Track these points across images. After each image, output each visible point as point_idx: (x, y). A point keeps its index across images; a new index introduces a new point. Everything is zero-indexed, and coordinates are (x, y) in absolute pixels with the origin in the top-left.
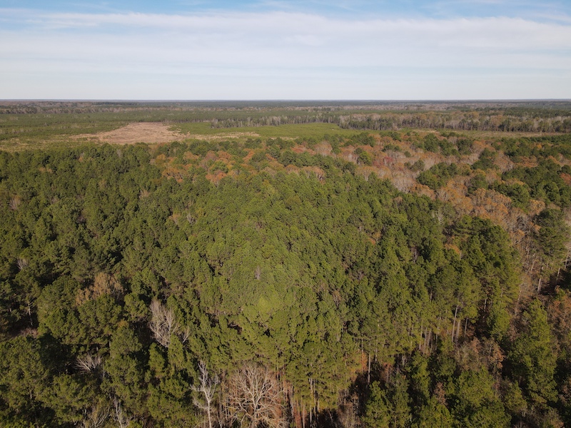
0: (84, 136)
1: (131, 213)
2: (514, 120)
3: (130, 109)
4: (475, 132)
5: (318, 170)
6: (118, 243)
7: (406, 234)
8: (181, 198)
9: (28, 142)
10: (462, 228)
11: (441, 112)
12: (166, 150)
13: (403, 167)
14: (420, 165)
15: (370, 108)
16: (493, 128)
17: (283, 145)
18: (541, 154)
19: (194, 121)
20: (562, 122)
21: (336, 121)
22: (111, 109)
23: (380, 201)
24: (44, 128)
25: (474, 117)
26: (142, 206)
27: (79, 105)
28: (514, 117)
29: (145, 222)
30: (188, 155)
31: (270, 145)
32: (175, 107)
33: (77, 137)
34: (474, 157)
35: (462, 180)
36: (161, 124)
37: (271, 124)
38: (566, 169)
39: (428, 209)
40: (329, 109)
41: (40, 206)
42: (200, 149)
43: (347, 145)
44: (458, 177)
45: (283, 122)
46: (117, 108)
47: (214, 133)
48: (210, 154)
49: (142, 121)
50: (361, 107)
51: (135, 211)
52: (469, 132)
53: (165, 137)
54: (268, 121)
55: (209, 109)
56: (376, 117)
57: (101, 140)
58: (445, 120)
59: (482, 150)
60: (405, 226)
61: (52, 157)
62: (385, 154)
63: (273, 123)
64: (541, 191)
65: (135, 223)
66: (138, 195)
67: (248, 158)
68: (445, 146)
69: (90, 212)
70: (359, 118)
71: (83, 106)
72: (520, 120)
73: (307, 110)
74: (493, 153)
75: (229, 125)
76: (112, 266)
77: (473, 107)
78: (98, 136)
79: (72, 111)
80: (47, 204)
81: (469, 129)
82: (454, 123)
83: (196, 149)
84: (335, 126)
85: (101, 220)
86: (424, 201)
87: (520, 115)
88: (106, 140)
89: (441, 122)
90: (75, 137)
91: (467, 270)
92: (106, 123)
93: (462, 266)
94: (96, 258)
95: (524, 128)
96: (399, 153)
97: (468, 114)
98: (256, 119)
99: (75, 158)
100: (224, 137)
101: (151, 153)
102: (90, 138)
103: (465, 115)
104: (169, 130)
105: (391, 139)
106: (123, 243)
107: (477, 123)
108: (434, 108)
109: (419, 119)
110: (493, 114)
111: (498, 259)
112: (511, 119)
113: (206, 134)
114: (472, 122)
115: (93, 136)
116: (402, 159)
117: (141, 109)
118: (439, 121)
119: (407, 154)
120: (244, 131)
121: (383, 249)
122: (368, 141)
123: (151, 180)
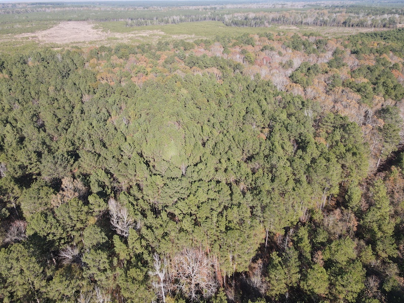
0: (26, 35)
1: (78, 115)
2: (354, 17)
3: (59, 9)
4: (325, 27)
5: (215, 71)
6: (73, 144)
7: (287, 130)
8: (115, 101)
10: (327, 122)
11: (300, 10)
12: (97, 53)
13: (278, 66)
14: (290, 64)
15: (246, 6)
16: (338, 25)
17: (186, 46)
18: (377, 52)
19: (112, 20)
20: (388, 19)
21: (221, 19)
22: (43, 9)
23: (265, 99)
25: (324, 14)
26: (86, 109)
27: (17, 5)
28: (353, 15)
29: (91, 124)
30: (115, 59)
31: (177, 47)
32: (95, 7)
33: (21, 36)
34: (329, 56)
35: (323, 77)
36: (85, 22)
37: (172, 23)
38: (395, 66)
39: (301, 106)
40: (215, 8)
41: (6, 110)
42: (124, 52)
43: (234, 45)
44: (320, 75)
45: (181, 20)
46: (49, 8)
47: (129, 32)
48: (132, 58)
49: (70, 20)
50: (239, 6)
51: (82, 113)
52: (321, 28)
53: (91, 36)
54: (170, 20)
55: (123, 9)
56: (252, 15)
57: (40, 39)
58: (303, 17)
59: (334, 48)
60: (286, 123)
61: (6, 62)
62: (263, 54)
63: (174, 22)
64: (381, 88)
65: (84, 126)
66: (81, 98)
67: (161, 62)
68: (307, 45)
69: (47, 117)
70: (239, 17)
71: (21, 6)
72: (358, 17)
73: (199, 9)
74: (343, 52)
75: (139, 24)
76: (72, 166)
77: (323, 5)
78: (37, 35)
79: (13, 12)
80: (11, 110)
81: (321, 25)
82: (310, 20)
83: (120, 53)
84: (221, 23)
85: (56, 123)
86: (298, 100)
87: (358, 13)
88: (44, 39)
89: (300, 20)
90: (19, 36)
91: (333, 160)
92: (42, 22)
93: (330, 157)
94: (59, 160)
95: (361, 24)
96: (274, 53)
97: (320, 11)
98: (161, 19)
99: (25, 63)
100: (137, 35)
101: (84, 57)
102: (31, 37)
103: (318, 13)
104: (93, 28)
105: (267, 39)
106: (77, 144)
107: (327, 21)
108: (294, 6)
109: (284, 17)
110: (338, 12)
111: (355, 150)
112: (351, 16)
113: (123, 32)
114: (323, 19)
115: (33, 35)
116: (277, 59)
117: (67, 9)
118: (299, 18)
119: (280, 54)
120: (152, 29)
121: (273, 145)
122: (249, 42)
123: (89, 83)
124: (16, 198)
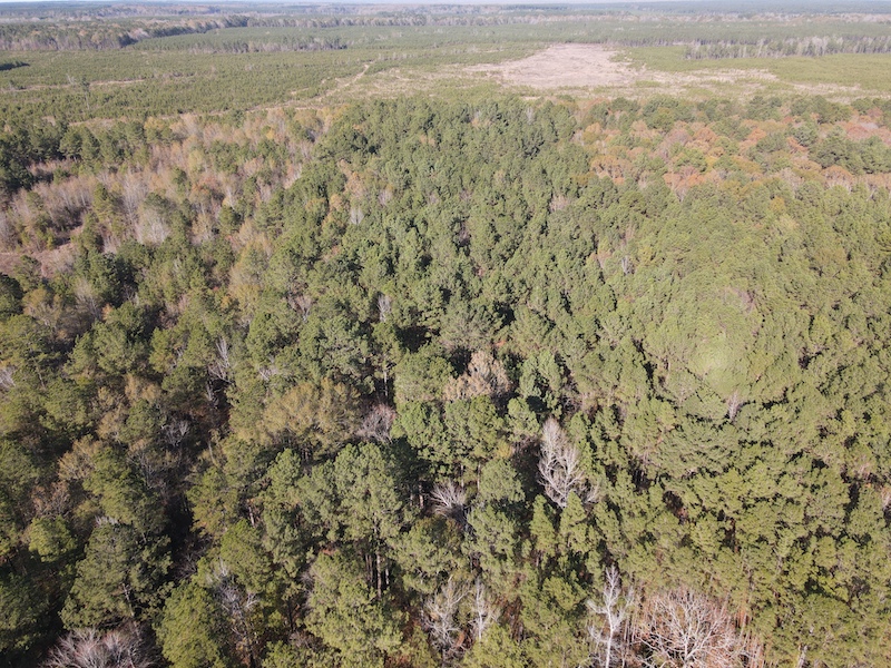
0: (483, 68)
1: (535, 235)
3: (555, 19)
6: (509, 291)
8: (615, 218)
9: (410, 77)
12: (607, 112)
17: (826, 113)
19: (657, 43)
22: (526, 18)
24: (432, 51)
26: (552, 226)
27: (483, 10)
29: (553, 259)
30: (640, 129)
31: (799, 113)
32: (627, 14)
33: (474, 69)
36: (600, 47)
37: (805, 53)
41: (414, 204)
42: (662, 114)
45: (832, 48)
46: (536, 15)
47: (688, 70)
48: (679, 129)
49: (570, 41)
51: (542, 233)
53: (602, 75)
54: (800, 46)
55: (688, 19)
57: (506, 76)
61: (437, 116)
63: (810, 51)
65: (538, 258)
66: (549, 201)
67: (749, 144)
69: (477, 229)
71: (487, 12)
75: (718, 54)
76: (496, 332)
78: (501, 68)
79: (472, 22)
80: (423, 203)
83: (655, 117)
85: (490, 242)
88: (513, 77)
90: (470, 70)
92: (517, 44)
94: (477, 316)
98: (776, 43)
99: (468, 120)
100: (705, 79)
101: (578, 118)
102: (491, 72)
104: (612, 60)
106: (516, 291)
113: (674, 70)
115: (495, 68)
117: (572, 18)
120: (746, 67)
123: (572, 174)
124: (391, 365)
